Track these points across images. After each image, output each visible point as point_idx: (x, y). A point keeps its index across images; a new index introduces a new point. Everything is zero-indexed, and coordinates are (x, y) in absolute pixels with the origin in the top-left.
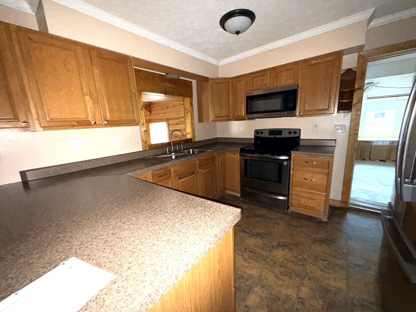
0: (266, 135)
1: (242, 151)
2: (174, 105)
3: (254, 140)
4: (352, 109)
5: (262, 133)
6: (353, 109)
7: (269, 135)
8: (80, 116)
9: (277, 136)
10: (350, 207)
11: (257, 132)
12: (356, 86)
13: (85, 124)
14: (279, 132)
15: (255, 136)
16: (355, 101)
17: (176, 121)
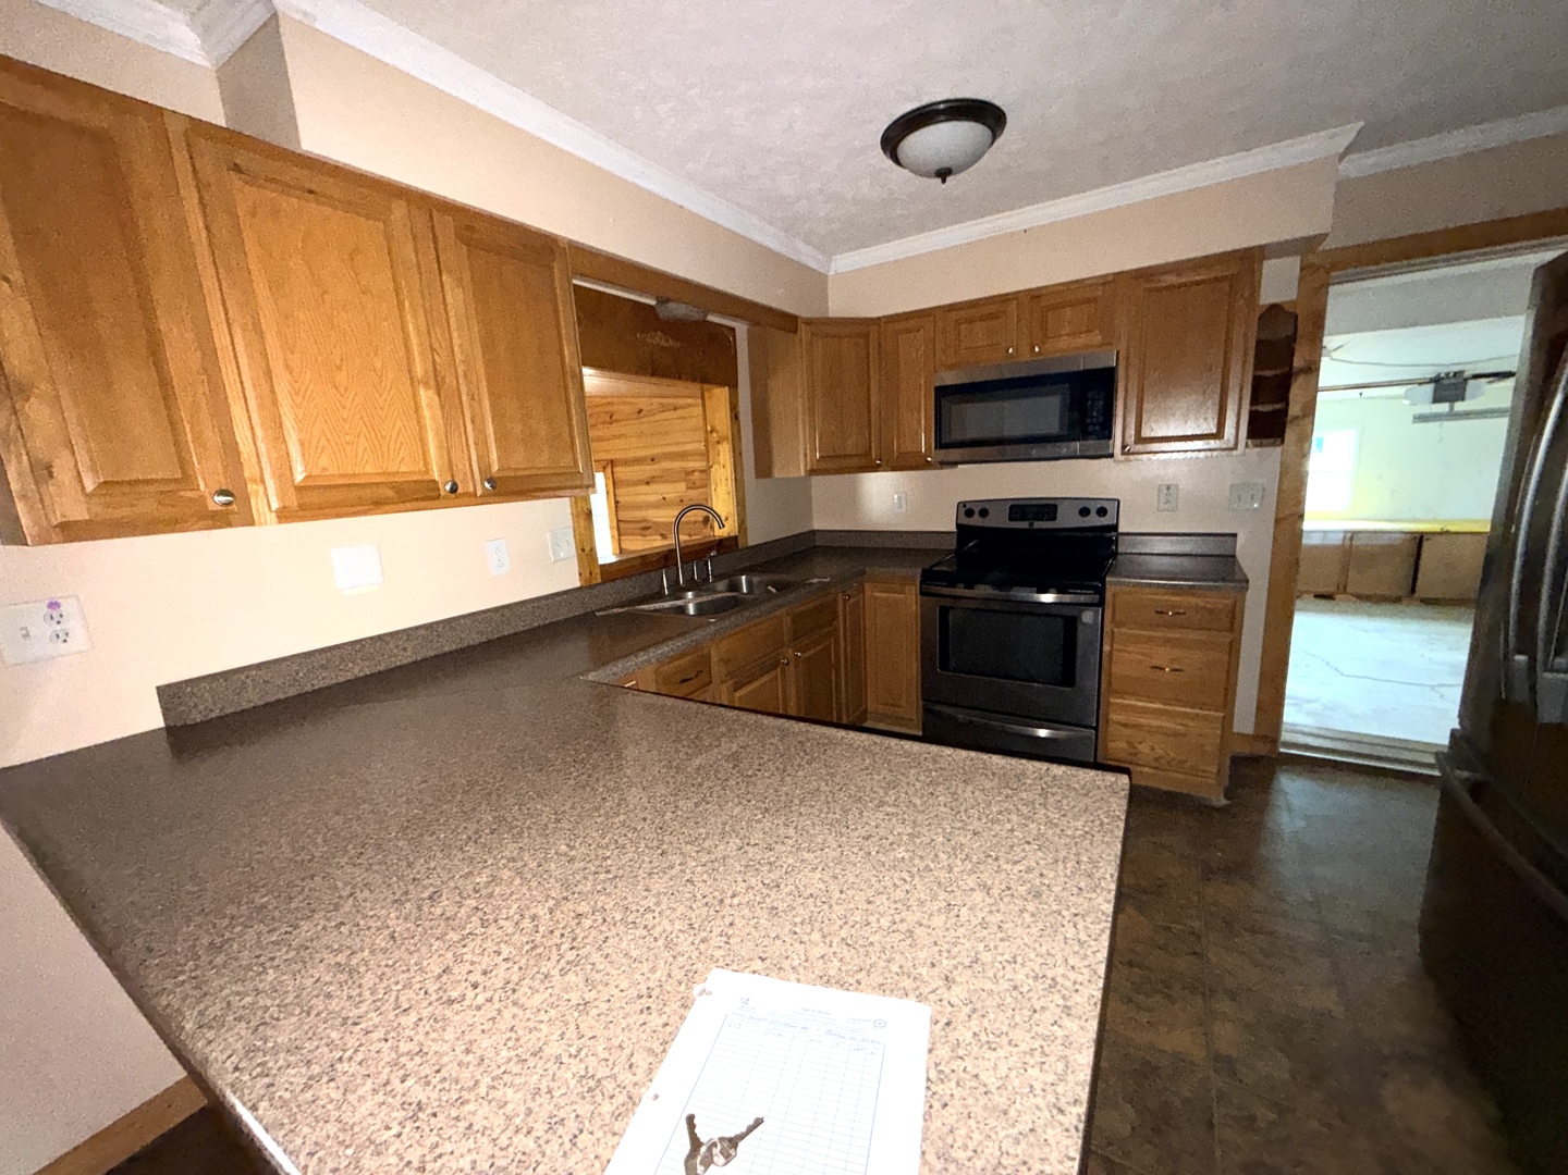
0: (998, 520)
1: (928, 577)
2: (640, 411)
3: (955, 537)
4: (1287, 436)
5: (984, 513)
6: (1290, 435)
7: (1011, 519)
8: (404, 466)
9: (1038, 525)
10: (1282, 753)
11: (966, 509)
12: (1298, 362)
13: (420, 494)
14: (1047, 509)
15: (958, 526)
16: (1294, 409)
17: (648, 470)
